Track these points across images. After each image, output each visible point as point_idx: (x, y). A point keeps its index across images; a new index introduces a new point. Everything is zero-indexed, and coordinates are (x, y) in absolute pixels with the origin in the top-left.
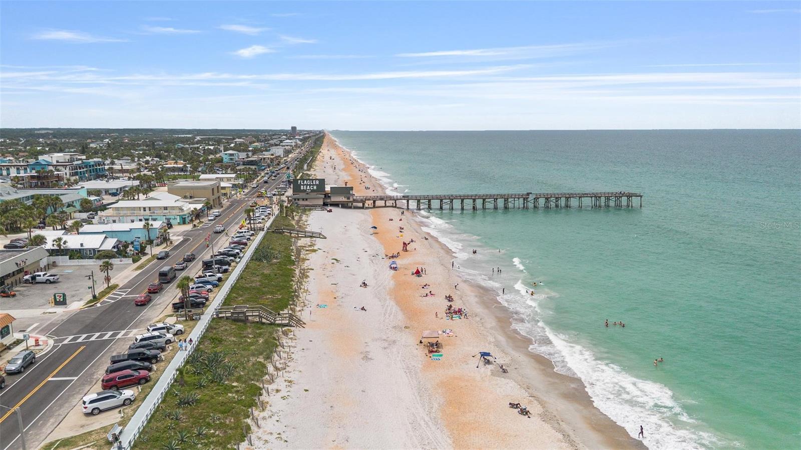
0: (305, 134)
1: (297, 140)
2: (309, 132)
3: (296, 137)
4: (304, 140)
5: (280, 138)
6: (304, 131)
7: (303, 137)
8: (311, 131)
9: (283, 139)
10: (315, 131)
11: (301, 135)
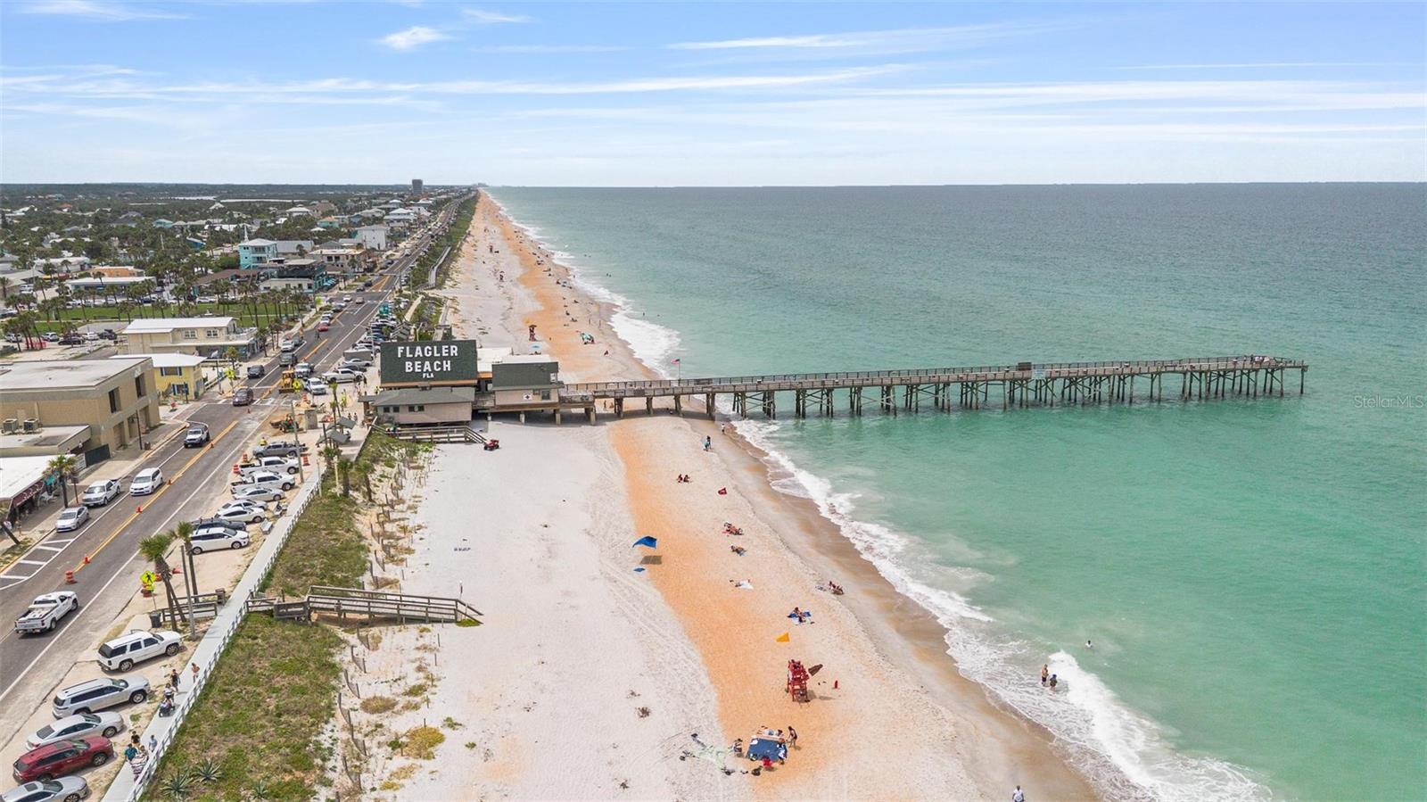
0: (439, 194)
1: (422, 208)
2: (450, 189)
3: (421, 202)
4: (435, 208)
5: (387, 203)
6: (438, 187)
7: (436, 201)
8: (452, 187)
9: (391, 206)
10: (461, 188)
11: (431, 196)
